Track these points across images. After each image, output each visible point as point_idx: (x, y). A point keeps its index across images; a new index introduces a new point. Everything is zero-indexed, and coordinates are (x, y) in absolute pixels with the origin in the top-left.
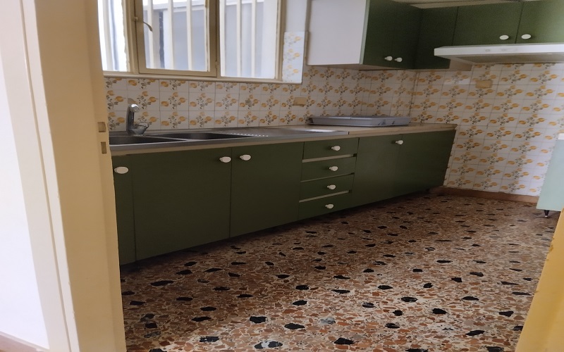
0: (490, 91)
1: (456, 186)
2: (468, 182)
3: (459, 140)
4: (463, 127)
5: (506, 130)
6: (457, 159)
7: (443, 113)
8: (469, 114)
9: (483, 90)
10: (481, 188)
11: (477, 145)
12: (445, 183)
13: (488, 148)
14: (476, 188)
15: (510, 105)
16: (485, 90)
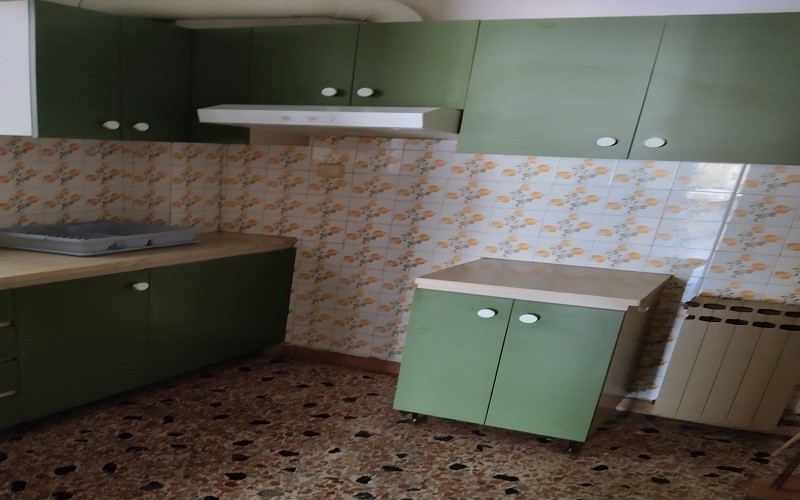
0: (342, 184)
1: (303, 343)
2: (322, 337)
3: (302, 265)
4: (307, 243)
5: (373, 251)
6: (302, 297)
7: (273, 218)
8: (313, 222)
9: (331, 181)
10: (343, 350)
11: (329, 275)
12: (288, 338)
13: (346, 281)
14: (335, 349)
15: (375, 209)
16: (334, 182)
